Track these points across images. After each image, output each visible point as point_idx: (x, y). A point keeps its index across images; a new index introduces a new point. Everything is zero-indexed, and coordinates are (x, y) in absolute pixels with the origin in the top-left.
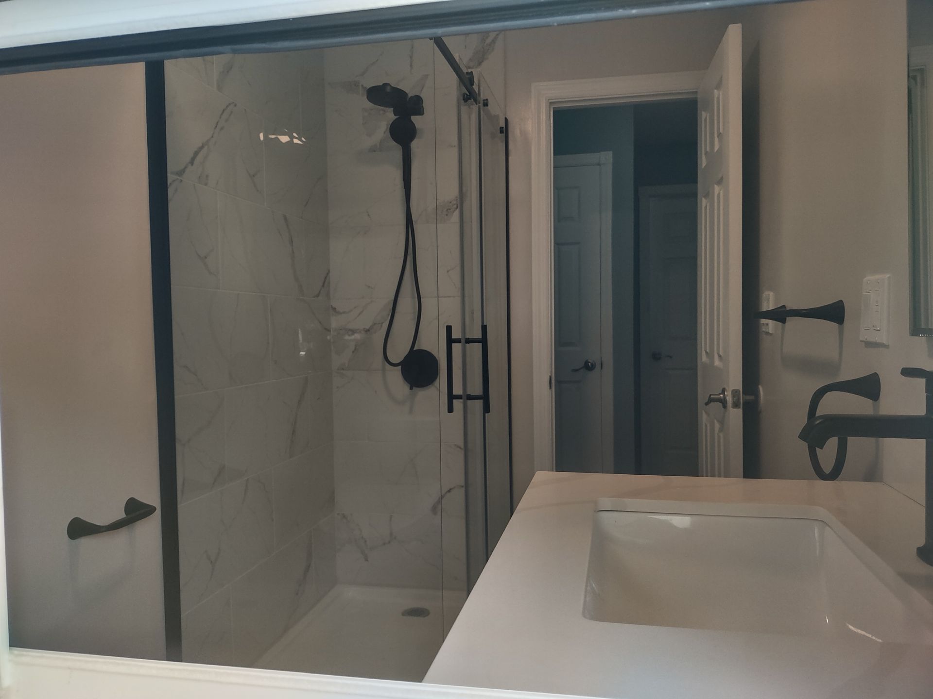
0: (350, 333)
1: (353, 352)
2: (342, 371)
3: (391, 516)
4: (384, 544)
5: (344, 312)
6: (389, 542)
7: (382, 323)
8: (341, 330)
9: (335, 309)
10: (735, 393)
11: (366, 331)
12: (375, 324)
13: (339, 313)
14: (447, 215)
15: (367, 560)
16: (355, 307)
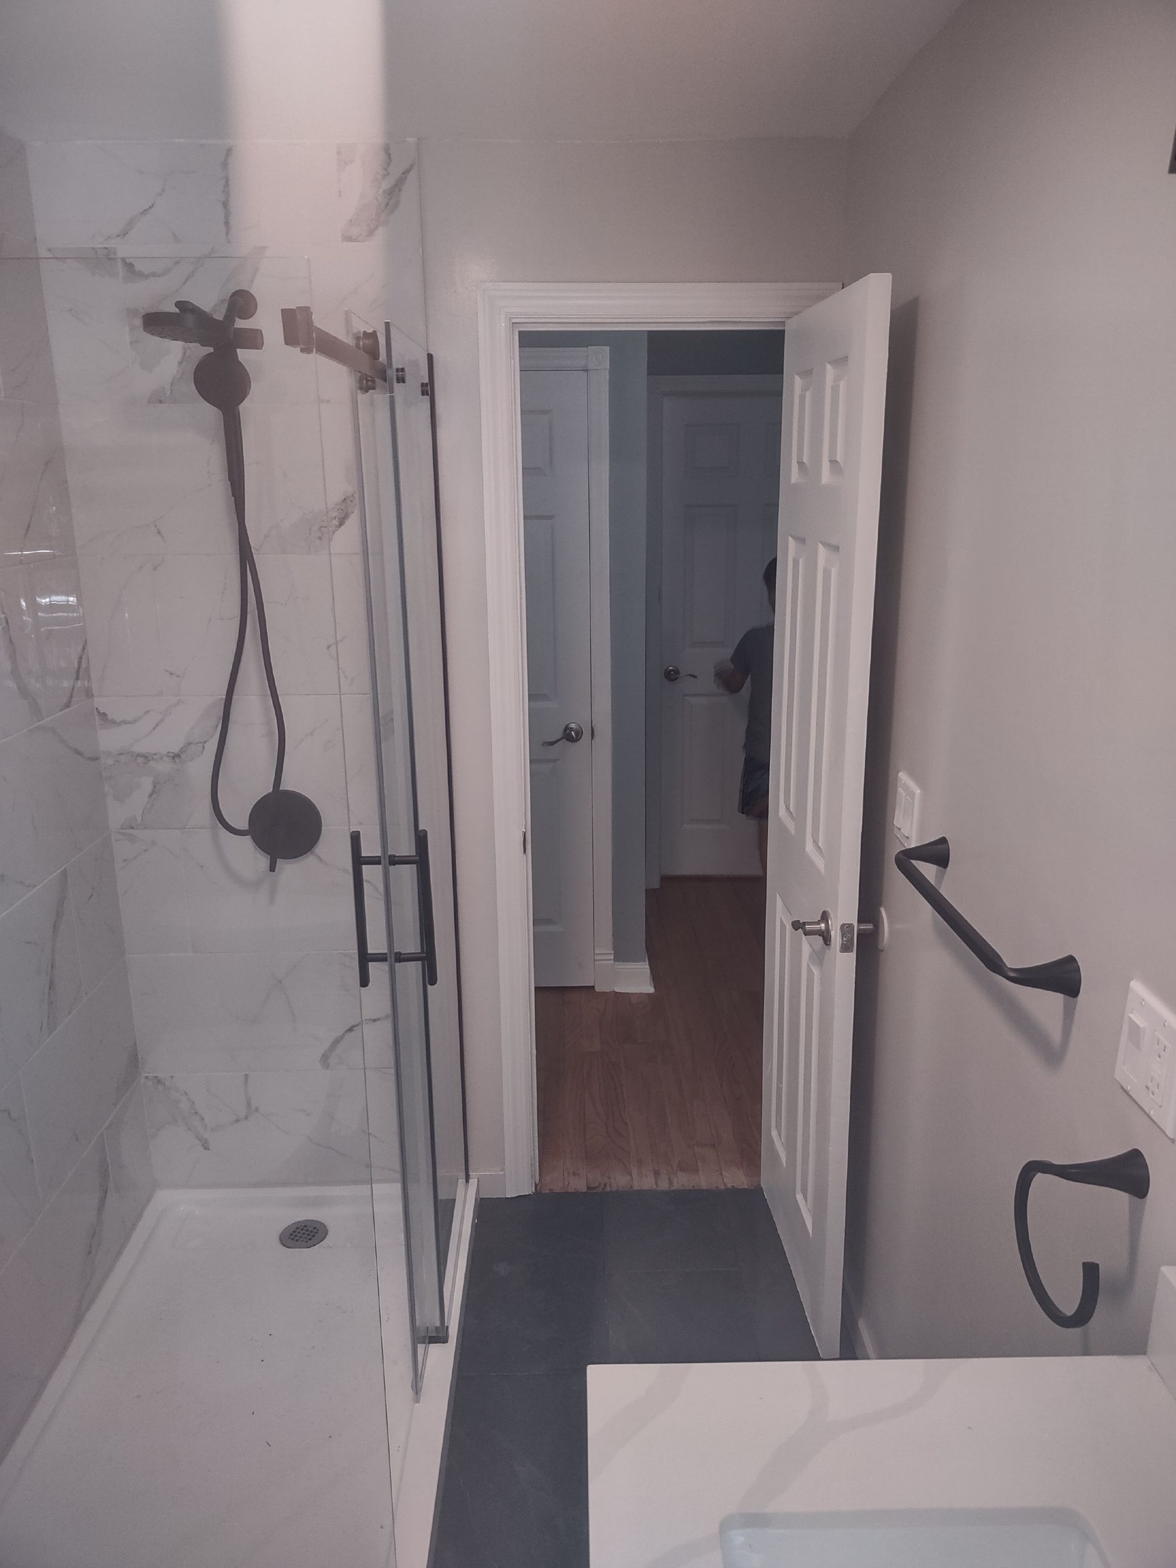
0: (140, 760)
1: (151, 796)
2: (132, 831)
3: (246, 1076)
4: (237, 1121)
5: (125, 722)
6: (246, 1118)
7: (205, 742)
8: (120, 754)
9: (105, 714)
10: (846, 929)
11: (173, 758)
12: (189, 744)
13: (114, 723)
14: (320, 538)
15: (206, 1148)
16: (147, 712)
